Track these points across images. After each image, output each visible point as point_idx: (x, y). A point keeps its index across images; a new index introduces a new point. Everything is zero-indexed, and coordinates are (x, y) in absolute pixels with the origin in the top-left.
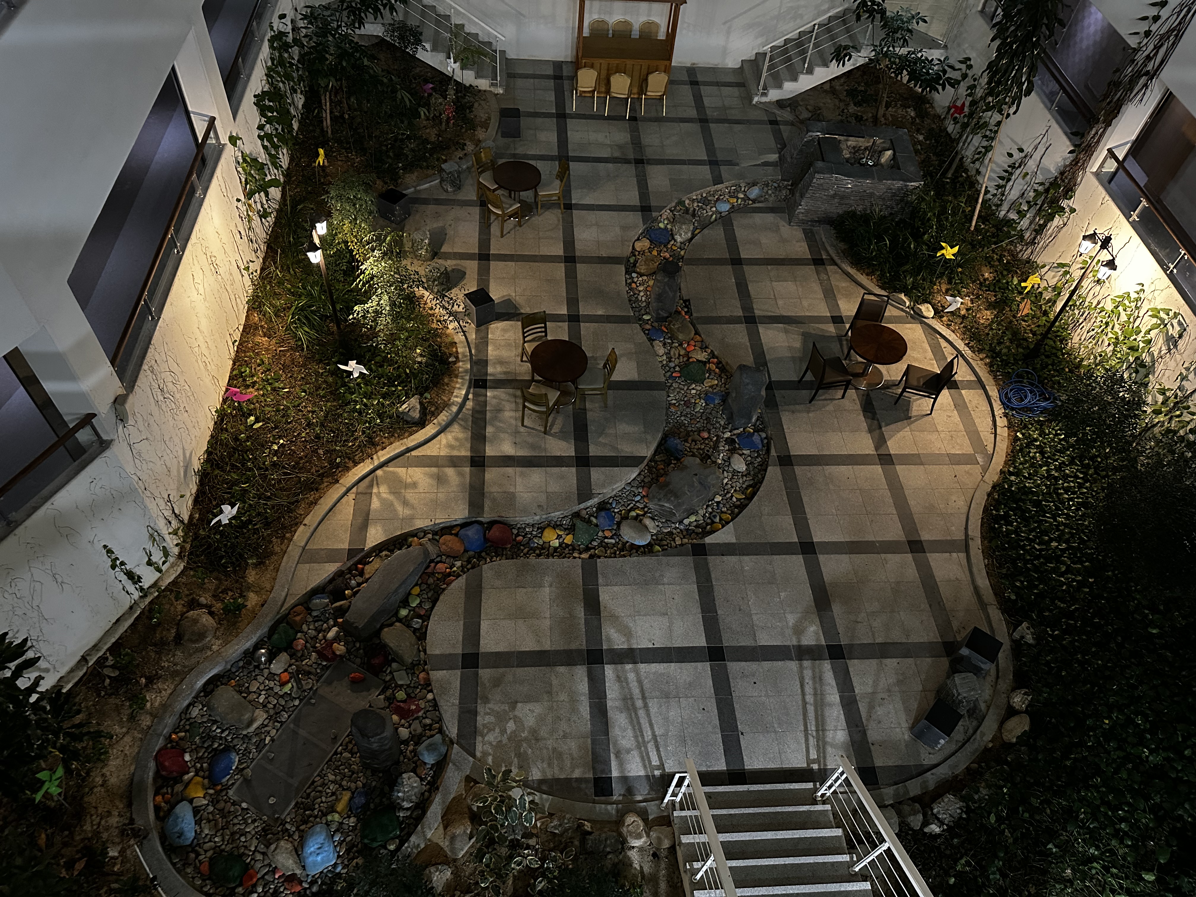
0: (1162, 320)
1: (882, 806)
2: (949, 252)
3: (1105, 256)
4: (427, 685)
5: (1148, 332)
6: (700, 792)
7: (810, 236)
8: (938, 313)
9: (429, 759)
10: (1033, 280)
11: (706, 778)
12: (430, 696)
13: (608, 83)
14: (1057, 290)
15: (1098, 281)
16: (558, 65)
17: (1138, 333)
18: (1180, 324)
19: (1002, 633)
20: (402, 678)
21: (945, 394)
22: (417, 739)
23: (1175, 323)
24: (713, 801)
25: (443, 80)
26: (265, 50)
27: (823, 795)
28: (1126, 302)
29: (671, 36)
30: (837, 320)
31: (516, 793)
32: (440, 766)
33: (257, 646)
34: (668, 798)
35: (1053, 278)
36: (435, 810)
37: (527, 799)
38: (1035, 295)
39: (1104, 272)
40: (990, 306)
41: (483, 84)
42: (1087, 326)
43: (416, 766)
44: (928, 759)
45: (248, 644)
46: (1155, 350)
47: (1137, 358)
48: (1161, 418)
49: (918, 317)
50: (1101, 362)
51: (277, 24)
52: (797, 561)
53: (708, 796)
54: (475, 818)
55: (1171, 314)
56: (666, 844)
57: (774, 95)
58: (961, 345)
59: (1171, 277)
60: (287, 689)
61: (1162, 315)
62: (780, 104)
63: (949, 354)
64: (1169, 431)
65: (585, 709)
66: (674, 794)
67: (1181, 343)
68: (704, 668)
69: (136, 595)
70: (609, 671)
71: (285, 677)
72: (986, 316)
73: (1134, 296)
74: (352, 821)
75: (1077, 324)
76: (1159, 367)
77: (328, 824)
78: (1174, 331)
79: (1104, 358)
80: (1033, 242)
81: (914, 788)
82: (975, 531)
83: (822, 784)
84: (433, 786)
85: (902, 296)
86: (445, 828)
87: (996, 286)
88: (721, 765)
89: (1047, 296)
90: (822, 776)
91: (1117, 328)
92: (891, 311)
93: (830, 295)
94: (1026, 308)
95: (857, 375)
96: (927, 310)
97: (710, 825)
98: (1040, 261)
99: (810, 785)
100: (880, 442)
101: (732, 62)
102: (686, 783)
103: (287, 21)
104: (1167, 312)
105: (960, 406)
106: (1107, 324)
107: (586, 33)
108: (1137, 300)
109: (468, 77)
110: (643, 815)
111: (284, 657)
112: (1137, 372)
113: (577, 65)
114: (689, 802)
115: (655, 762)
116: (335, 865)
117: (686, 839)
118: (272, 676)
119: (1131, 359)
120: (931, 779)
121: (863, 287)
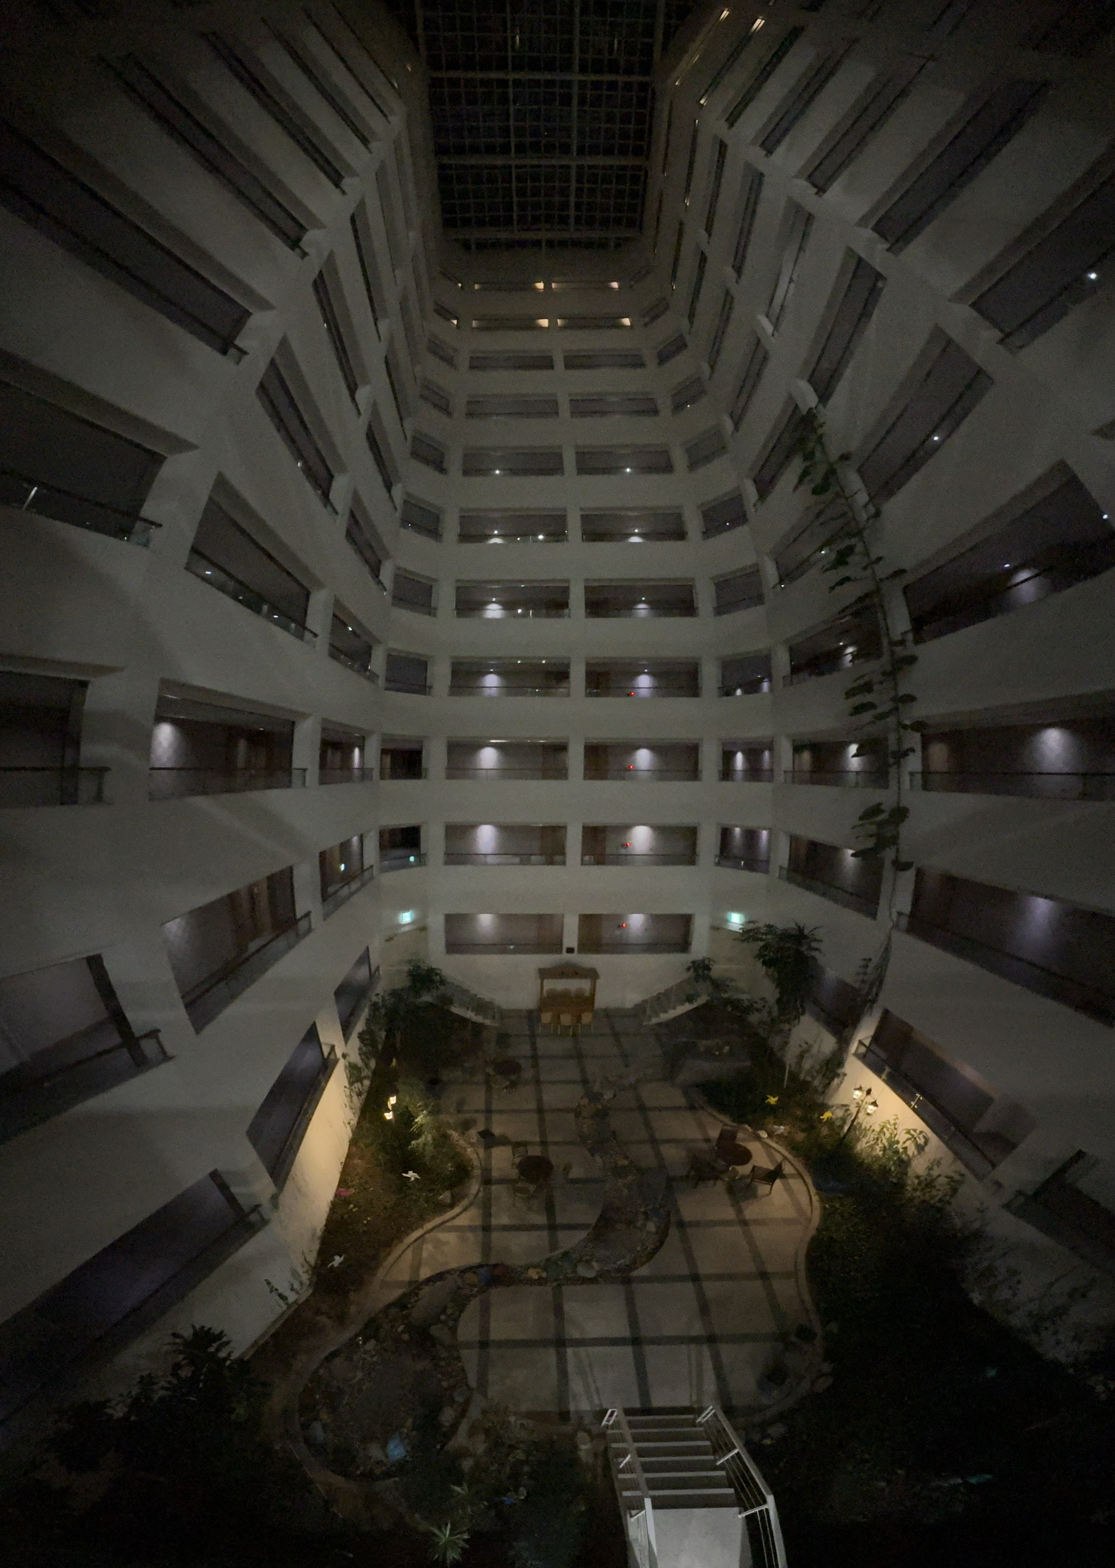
0: (913, 1136)
1: (736, 1429)
2: (773, 1100)
3: (870, 1099)
4: (459, 1359)
5: (904, 1142)
6: (624, 1420)
7: (686, 1093)
8: (771, 1135)
9: (459, 1399)
10: (827, 1115)
11: (628, 1412)
12: (460, 1364)
13: (559, 1017)
14: (844, 1120)
15: (868, 1114)
16: (530, 1012)
17: (898, 1142)
18: (924, 1137)
19: (818, 1328)
20: (444, 1354)
21: (778, 1183)
22: (452, 1388)
23: (921, 1136)
24: (631, 1425)
25: (464, 1021)
26: (367, 1010)
27: (700, 1422)
28: (888, 1126)
29: (593, 995)
30: (707, 1140)
31: (512, 1419)
32: (468, 1402)
33: (357, 1336)
34: (604, 1422)
35: (840, 1113)
36: (464, 1427)
37: (519, 1422)
38: (830, 1122)
39: (871, 1109)
40: (802, 1130)
41: (488, 1022)
42: (865, 1140)
43: (452, 1402)
44: (765, 1401)
45: (352, 1334)
46: (910, 1153)
47: (899, 1158)
48: (918, 1193)
49: (759, 1138)
50: (876, 1161)
51: (374, 999)
52: (689, 1286)
53: (629, 1422)
54: (487, 1432)
55: (918, 1132)
56: (602, 1448)
57: (655, 1020)
58: (786, 1154)
59: (914, 1109)
60: (375, 1359)
61: (912, 1132)
62: (659, 1025)
63: (779, 1158)
64: (924, 1201)
65: (554, 1372)
66: (608, 1421)
67: (927, 1149)
68: (628, 1350)
69: (285, 1307)
70: (570, 1351)
71: (373, 1353)
72: (800, 1136)
73: (892, 1122)
74: (414, 1433)
75: (858, 1140)
76: (914, 1163)
77: (401, 1434)
78: (921, 1141)
79: (877, 1158)
80: (823, 1092)
81: (757, 1419)
82: (802, 1267)
83: (699, 1416)
84: (463, 1413)
85: (747, 1126)
86: (470, 1437)
87: (803, 1120)
88: (637, 1405)
89: (838, 1123)
90: (700, 1411)
91: (885, 1141)
92: (740, 1135)
93: (701, 1126)
94: (825, 1131)
95: (722, 1172)
96: (764, 1135)
97: (629, 1438)
98: (830, 1103)
99: (691, 1416)
100: (740, 1211)
101: (629, 1005)
102: (615, 1414)
103: (380, 997)
104: (915, 1131)
105: (789, 1190)
106: (878, 1139)
107: (545, 994)
108: (895, 1124)
109: (479, 1019)
110: (589, 1432)
111: (373, 1342)
112: (900, 1166)
113: (540, 1009)
114: (616, 1425)
115: (596, 1401)
116: (406, 1456)
117: (614, 1445)
118: (366, 1352)
119: (895, 1158)
120: (769, 1413)
121: (721, 1121)
